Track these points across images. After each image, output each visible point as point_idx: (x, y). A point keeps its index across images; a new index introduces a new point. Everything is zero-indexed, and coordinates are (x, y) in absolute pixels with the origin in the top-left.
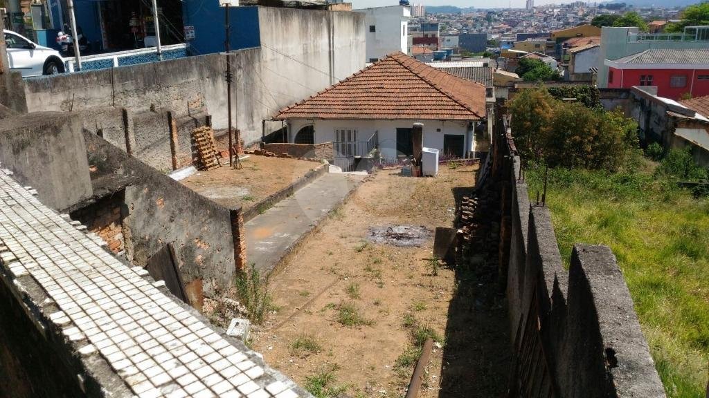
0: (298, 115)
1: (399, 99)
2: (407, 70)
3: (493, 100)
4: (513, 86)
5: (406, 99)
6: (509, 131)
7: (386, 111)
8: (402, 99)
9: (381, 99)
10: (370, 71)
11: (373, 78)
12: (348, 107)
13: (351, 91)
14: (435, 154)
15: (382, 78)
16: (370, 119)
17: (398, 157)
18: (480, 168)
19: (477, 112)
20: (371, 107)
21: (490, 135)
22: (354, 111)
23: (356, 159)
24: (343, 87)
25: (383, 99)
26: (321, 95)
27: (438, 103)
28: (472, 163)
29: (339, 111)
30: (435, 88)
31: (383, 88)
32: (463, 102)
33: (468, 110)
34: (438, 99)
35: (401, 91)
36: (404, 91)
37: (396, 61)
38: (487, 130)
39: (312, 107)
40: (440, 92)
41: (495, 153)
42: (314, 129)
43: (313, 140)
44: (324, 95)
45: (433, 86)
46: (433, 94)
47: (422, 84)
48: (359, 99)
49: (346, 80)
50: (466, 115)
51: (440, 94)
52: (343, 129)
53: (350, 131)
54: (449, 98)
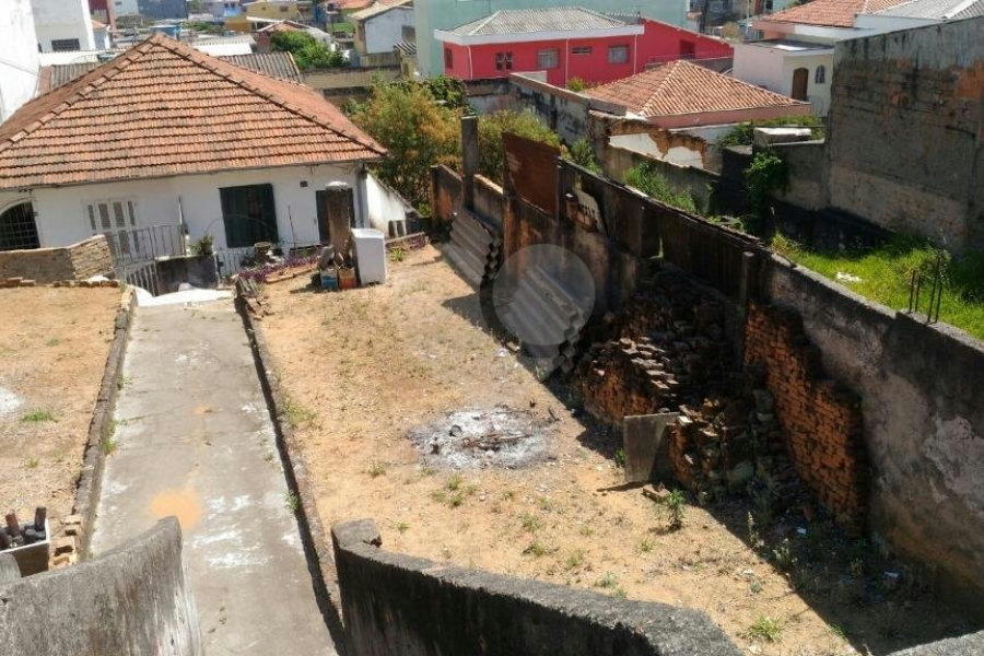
1: (210, 129)
5: (223, 128)
8: (215, 129)
9: (171, 132)
12: (103, 155)
13: (99, 121)
15: (156, 89)
16: (164, 177)
19: (372, 144)
22: (122, 163)
24: (78, 113)
26: (33, 135)
29: (88, 166)
30: (272, 102)
31: (166, 109)
33: (353, 140)
34: (288, 123)
36: (212, 111)
37: (172, 52)
39: (20, 162)
40: (287, 110)
42: (35, 210)
43: (35, 233)
44: (38, 134)
45: (266, 98)
46: (274, 116)
47: (245, 95)
48: (122, 135)
49: (78, 97)
50: (353, 150)
51: (287, 115)
52: (103, 202)
53: (119, 204)
54: (309, 120)
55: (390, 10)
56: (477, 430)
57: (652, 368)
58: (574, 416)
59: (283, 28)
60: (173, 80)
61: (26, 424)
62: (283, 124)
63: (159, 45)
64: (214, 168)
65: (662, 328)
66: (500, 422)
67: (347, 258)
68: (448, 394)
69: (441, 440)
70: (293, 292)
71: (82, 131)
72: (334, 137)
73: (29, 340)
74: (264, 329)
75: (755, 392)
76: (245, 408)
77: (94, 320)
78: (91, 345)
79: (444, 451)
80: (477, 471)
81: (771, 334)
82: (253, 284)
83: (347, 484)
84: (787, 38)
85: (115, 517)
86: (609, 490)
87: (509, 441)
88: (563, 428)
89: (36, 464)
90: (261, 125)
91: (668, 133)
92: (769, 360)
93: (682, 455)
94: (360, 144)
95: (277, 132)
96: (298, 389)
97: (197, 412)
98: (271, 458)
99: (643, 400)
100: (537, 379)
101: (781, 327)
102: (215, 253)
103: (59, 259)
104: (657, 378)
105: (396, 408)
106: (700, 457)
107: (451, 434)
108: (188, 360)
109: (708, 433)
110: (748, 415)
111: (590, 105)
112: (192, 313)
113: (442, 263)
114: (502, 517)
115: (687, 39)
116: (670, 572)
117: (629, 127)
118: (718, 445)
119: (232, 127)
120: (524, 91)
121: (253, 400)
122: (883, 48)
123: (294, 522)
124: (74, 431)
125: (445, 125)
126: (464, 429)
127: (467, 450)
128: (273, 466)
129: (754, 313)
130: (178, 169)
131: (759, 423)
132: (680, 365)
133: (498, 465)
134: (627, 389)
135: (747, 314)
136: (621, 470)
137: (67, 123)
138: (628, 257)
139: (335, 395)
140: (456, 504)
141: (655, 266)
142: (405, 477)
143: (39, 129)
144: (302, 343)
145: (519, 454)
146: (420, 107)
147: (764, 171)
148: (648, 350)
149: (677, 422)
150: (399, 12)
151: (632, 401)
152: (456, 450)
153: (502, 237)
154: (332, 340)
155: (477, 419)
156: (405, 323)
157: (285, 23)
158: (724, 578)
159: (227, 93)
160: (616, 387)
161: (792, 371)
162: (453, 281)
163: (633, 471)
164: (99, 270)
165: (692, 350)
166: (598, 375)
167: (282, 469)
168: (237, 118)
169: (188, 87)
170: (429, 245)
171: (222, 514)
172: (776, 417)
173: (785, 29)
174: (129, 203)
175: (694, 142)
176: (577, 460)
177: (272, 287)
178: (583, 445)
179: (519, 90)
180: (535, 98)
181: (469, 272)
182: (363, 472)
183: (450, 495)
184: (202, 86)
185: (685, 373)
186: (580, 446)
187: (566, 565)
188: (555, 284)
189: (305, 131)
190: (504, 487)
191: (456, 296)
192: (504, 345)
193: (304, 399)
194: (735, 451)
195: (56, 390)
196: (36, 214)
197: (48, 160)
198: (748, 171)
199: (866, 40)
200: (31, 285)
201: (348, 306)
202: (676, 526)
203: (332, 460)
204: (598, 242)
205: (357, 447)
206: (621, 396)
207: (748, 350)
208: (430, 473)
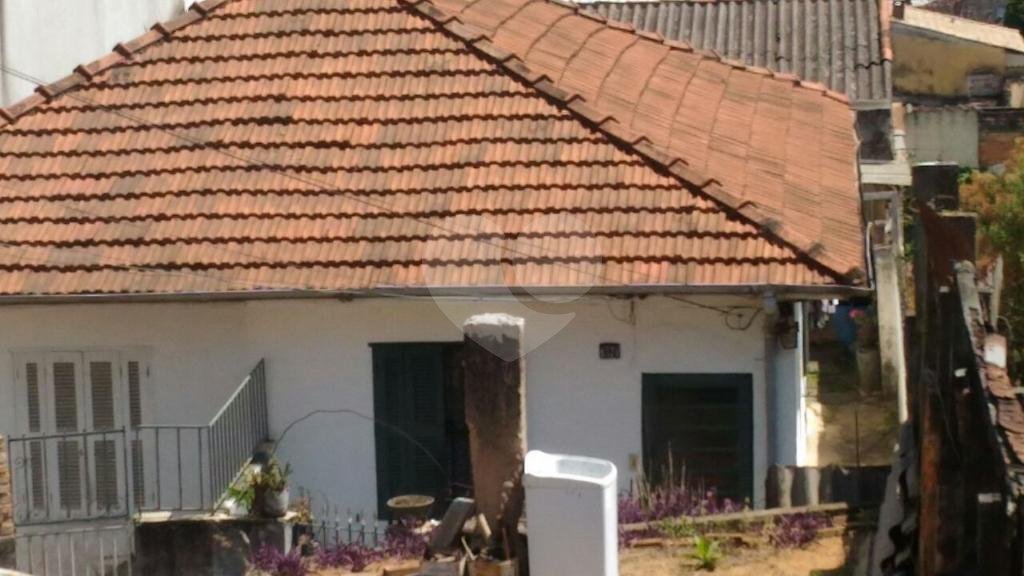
1: (380, 181)
2: (419, 23)
3: (896, 172)
4: (1001, 97)
5: (417, 180)
6: (996, 353)
7: (311, 252)
8: (396, 181)
9: (276, 181)
10: (208, 28)
11: (232, 69)
12: (86, 232)
13: (107, 142)
14: (598, 490)
15: (279, 66)
16: (217, 299)
17: (384, 513)
18: (851, 560)
19: (818, 247)
20: (226, 229)
21: (891, 368)
22: (126, 256)
23: (146, 532)
24: (63, 121)
25: (291, 182)
27: (596, 199)
28: (802, 532)
29: (38, 256)
30: (575, 116)
31: (287, 121)
32: (734, 194)
33: (768, 233)
34: (601, 175)
35: (391, 134)
36: (403, 133)
38: (873, 342)
40: (609, 138)
41: (928, 470)
45: (560, 104)
46: (567, 153)
47: (505, 94)
50: (756, 262)
51: (604, 151)
52: (67, 359)
53: (107, 366)
54: (660, 169)
60: (331, 45)
62: (585, 176)
64: (355, 284)
72: (716, 223)
94: (782, 245)
159: (459, 85)
168: (461, 153)
189: (640, 197)
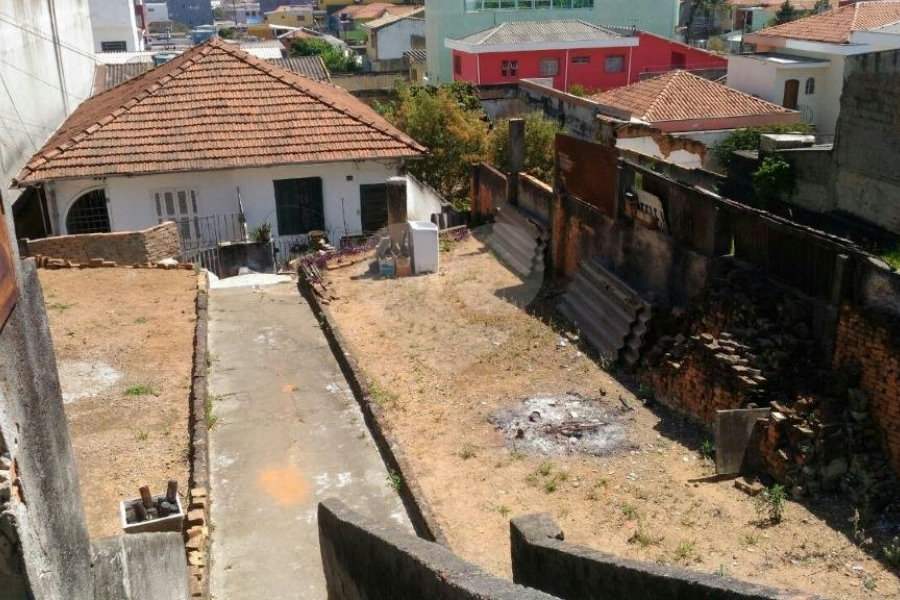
0: (71, 172)
7: (252, 151)
12: (170, 148)
13: (165, 116)
15: (217, 88)
16: (225, 169)
22: (188, 155)
24: (146, 109)
26: (106, 128)
29: (157, 157)
30: (321, 102)
31: (226, 107)
34: (336, 122)
35: (263, 110)
36: (267, 110)
37: (229, 54)
39: (94, 152)
40: (335, 110)
42: (107, 196)
43: (107, 217)
44: (110, 126)
45: (316, 99)
46: (323, 115)
47: (296, 96)
48: (187, 130)
49: (146, 94)
50: (395, 148)
51: (335, 114)
52: (169, 191)
53: (183, 193)
54: (355, 119)
55: (400, 20)
56: (556, 417)
57: (737, 364)
58: (647, 405)
59: (302, 35)
61: (129, 397)
62: (332, 122)
63: (219, 48)
65: (744, 324)
66: (575, 409)
67: (403, 247)
68: (519, 379)
69: (522, 426)
70: (354, 278)
71: (150, 124)
72: (377, 136)
73: (116, 317)
74: (332, 311)
75: (850, 391)
76: (329, 387)
77: (175, 300)
78: (175, 324)
79: (528, 435)
80: (563, 457)
81: (868, 335)
82: (316, 270)
83: (441, 464)
84: (778, 51)
85: (228, 490)
86: (701, 481)
87: (589, 429)
88: (638, 417)
89: (146, 436)
90: (312, 123)
91: (670, 137)
92: (864, 360)
93: (776, 449)
94: (402, 142)
95: (326, 130)
96: (375, 371)
97: (285, 390)
98: (363, 436)
99: (728, 394)
100: (602, 368)
101: (879, 328)
102: (272, 240)
103: (134, 243)
104: (743, 373)
105: (472, 392)
106: (794, 452)
107: (531, 419)
108: (267, 340)
109: (804, 430)
110: (842, 412)
111: (597, 109)
112: (261, 296)
113: (486, 255)
114: (600, 504)
115: (679, 51)
116: (781, 565)
117: (635, 131)
118: (813, 442)
119: (287, 125)
120: (533, 96)
121: (335, 380)
122: (895, 62)
123: (399, 500)
124: (175, 404)
125: (469, 126)
126: (542, 415)
127: (550, 436)
128: (367, 444)
129: (847, 313)
130: (239, 162)
131: (853, 420)
132: (765, 361)
133: (584, 452)
134: (709, 383)
135: (839, 313)
136: (708, 462)
137: (137, 118)
138: (694, 254)
139: (412, 377)
140: (551, 490)
141: (729, 263)
142: (496, 460)
143: (111, 122)
144: (370, 327)
145: (600, 441)
146: (446, 108)
147: (771, 174)
148: (730, 345)
149: (771, 417)
150: (409, 22)
151: (714, 395)
152: (540, 436)
153: (550, 231)
154: (399, 324)
155: (553, 405)
156: (463, 310)
157: (303, 30)
158: (834, 574)
159: (280, 93)
160: (695, 380)
161: (891, 371)
162: (501, 272)
163: (725, 463)
164: (170, 253)
165: (777, 346)
166: (673, 367)
167: (377, 449)
168: (289, 116)
169: (245, 87)
170: (471, 237)
171: (328, 490)
172: (870, 416)
173: (776, 43)
174: (192, 192)
175: (694, 146)
176: (660, 450)
177: (333, 273)
178: (662, 435)
179: (528, 95)
180: (544, 102)
181: (515, 263)
182: (454, 454)
183: (543, 481)
184: (258, 86)
185: (772, 369)
186: (659, 436)
187: (675, 555)
188: (615, 278)
189: (351, 129)
190: (594, 474)
191: (506, 286)
192: (563, 335)
193: (383, 382)
194: (830, 447)
195: (151, 365)
196: (109, 200)
197: (119, 151)
198: (757, 174)
199: (878, 54)
200: (112, 266)
201: (407, 293)
202: (776, 520)
203: (421, 440)
204: (660, 239)
205: (443, 429)
206: (700, 389)
207: (838, 349)
208: (520, 457)
